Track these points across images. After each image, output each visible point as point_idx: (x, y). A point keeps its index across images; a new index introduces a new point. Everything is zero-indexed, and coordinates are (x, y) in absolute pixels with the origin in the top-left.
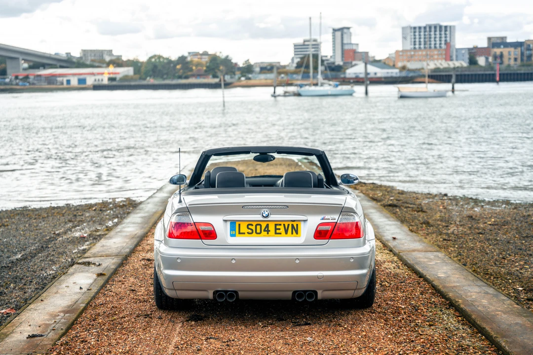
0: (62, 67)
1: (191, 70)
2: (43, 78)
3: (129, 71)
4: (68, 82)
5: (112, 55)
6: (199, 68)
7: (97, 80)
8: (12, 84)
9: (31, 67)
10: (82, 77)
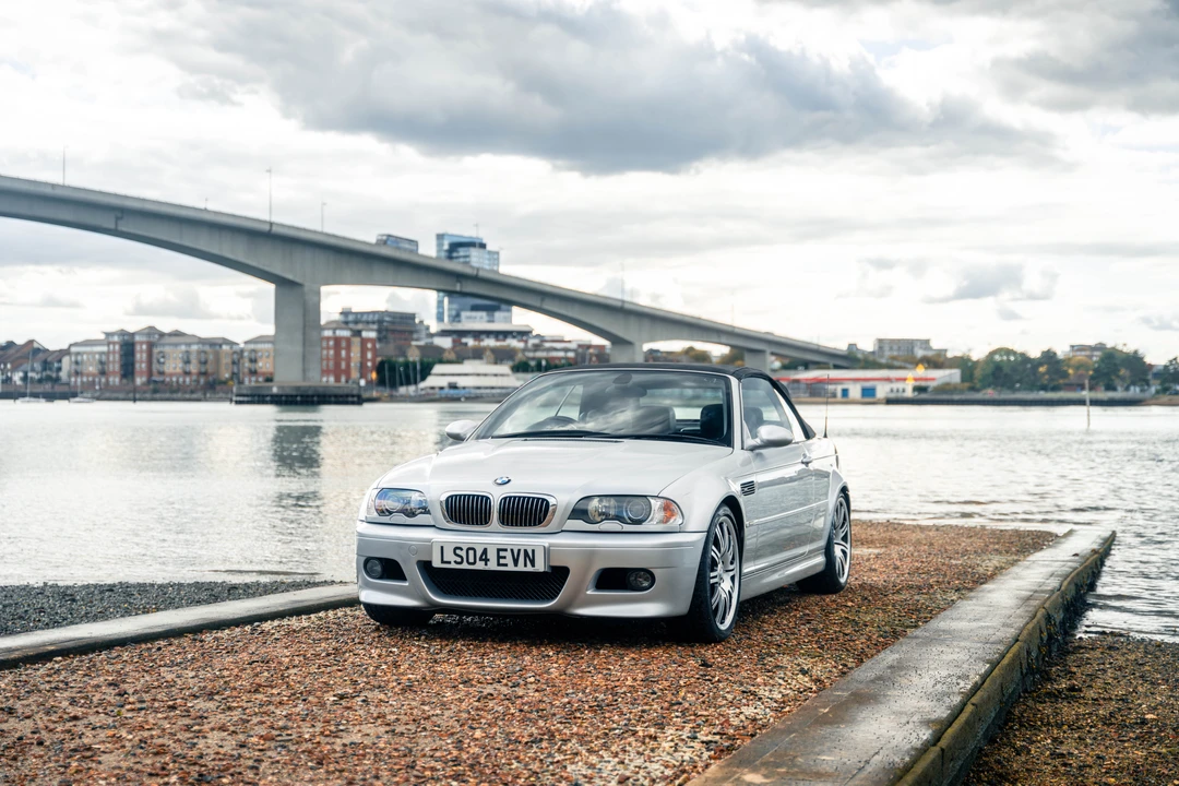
0: (837, 367)
1: (1065, 375)
2: (802, 386)
3: (952, 375)
4: (845, 392)
5: (930, 349)
6: (1080, 372)
7: (895, 390)
9: (785, 367)
10: (868, 384)
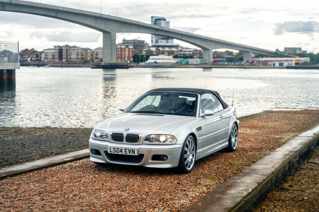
0: (272, 57)
2: (261, 62)
3: (308, 59)
4: (274, 64)
5: (301, 51)
7: (289, 64)
8: (245, 65)
9: (256, 57)
10: (281, 62)
